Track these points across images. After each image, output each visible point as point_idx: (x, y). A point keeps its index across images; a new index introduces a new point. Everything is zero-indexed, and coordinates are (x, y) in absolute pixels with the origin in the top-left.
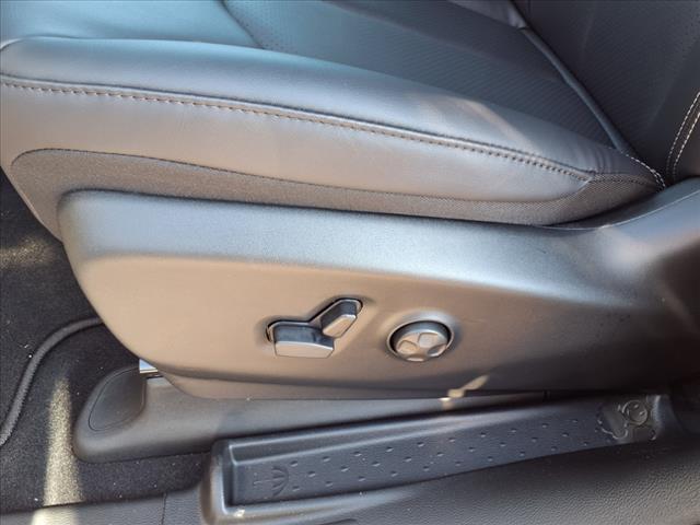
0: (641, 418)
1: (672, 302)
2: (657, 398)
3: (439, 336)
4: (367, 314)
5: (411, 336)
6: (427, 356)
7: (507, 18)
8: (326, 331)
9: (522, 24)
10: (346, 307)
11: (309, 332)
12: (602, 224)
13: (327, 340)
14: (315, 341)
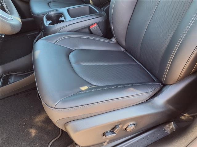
0: (171, 127)
1: (171, 107)
2: (173, 123)
3: (134, 126)
4: (120, 126)
5: (129, 128)
6: (132, 130)
7: (121, 49)
8: (114, 132)
9: (124, 50)
10: (117, 127)
11: (111, 132)
12: (155, 97)
13: (114, 133)
14: (113, 134)
